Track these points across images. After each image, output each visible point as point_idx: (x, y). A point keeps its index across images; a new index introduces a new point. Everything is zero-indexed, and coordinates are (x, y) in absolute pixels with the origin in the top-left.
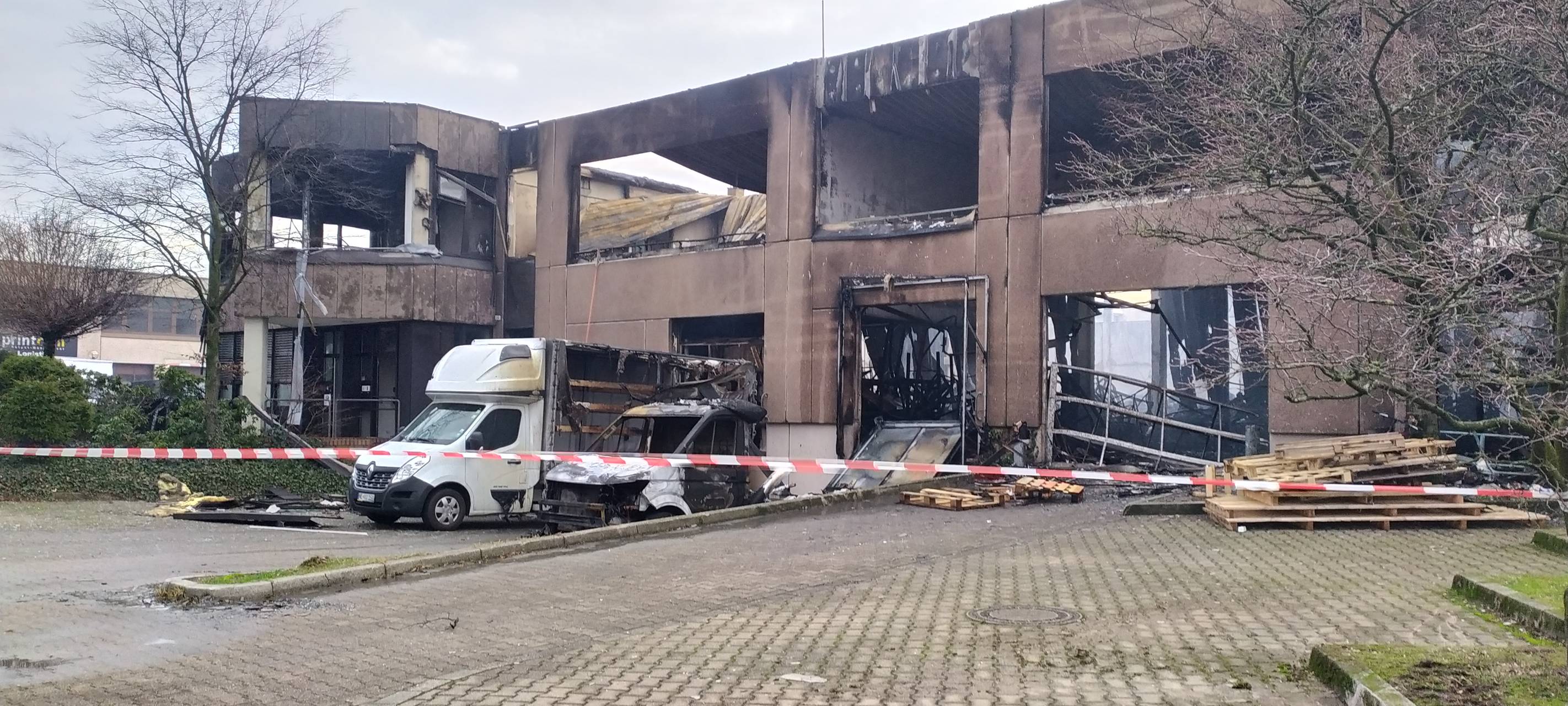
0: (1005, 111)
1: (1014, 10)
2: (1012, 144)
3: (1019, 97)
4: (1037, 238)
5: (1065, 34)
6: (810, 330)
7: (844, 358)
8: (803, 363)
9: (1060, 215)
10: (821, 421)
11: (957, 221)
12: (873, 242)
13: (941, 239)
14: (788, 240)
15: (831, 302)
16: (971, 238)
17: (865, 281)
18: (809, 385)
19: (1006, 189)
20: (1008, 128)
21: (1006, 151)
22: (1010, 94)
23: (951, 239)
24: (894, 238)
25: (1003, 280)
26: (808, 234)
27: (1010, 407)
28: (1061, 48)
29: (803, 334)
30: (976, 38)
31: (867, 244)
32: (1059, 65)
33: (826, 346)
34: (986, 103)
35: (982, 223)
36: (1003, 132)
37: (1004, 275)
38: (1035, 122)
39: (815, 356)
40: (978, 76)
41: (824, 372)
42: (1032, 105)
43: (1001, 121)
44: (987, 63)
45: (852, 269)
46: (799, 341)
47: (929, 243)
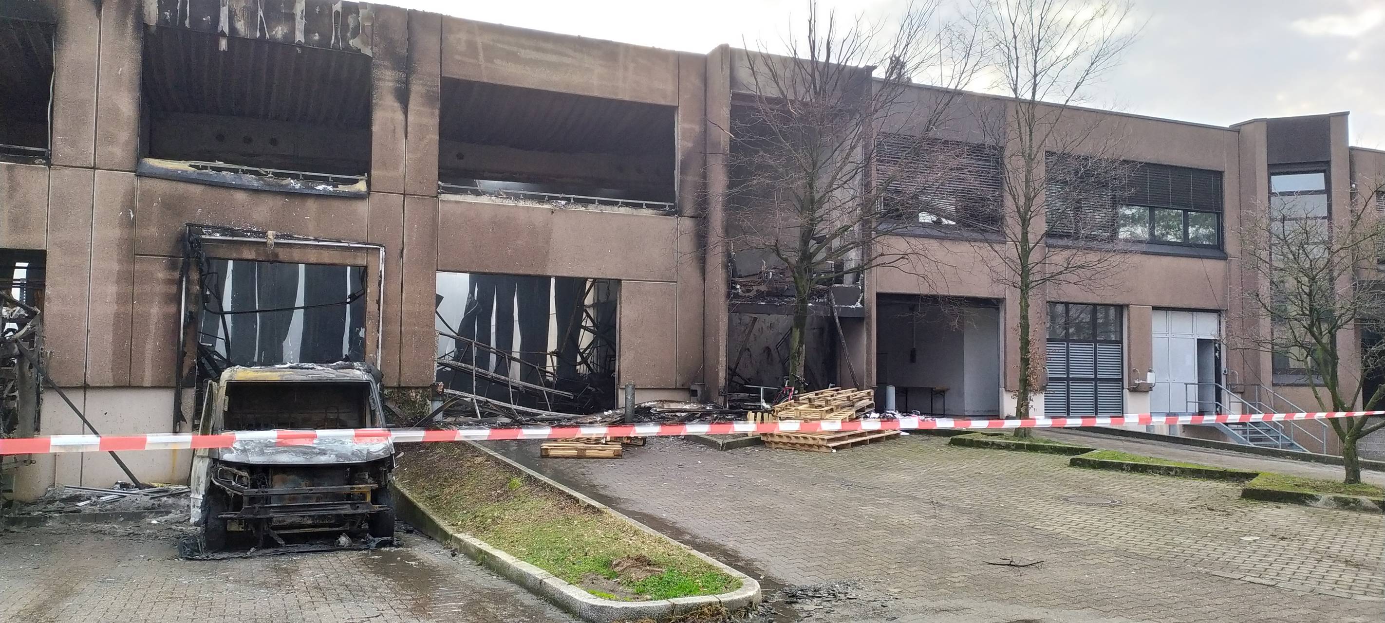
0: (403, 97)
1: (412, 8)
2: (409, 129)
3: (417, 89)
4: (434, 219)
5: (462, 47)
6: (128, 278)
7: (191, 313)
8: (117, 315)
9: (457, 202)
10: (147, 384)
11: (341, 188)
12: (232, 192)
13: (326, 203)
14: (94, 168)
15: (166, 247)
16: (363, 208)
17: (224, 231)
18: (128, 342)
19: (402, 167)
20: (406, 113)
21: (404, 136)
22: (407, 83)
23: (337, 204)
24: (265, 191)
25: (399, 251)
26: (129, 163)
27: (405, 369)
28: (458, 57)
29: (118, 282)
30: (368, 18)
31: (223, 193)
32: (456, 72)
33: (157, 299)
34: (381, 84)
35: (375, 197)
36: (400, 116)
37: (400, 247)
38: (433, 114)
39: (139, 309)
40: (371, 55)
41: (152, 328)
42: (429, 99)
43: (397, 105)
44: (382, 46)
45: (199, 215)
46: (112, 289)
47: (312, 205)
